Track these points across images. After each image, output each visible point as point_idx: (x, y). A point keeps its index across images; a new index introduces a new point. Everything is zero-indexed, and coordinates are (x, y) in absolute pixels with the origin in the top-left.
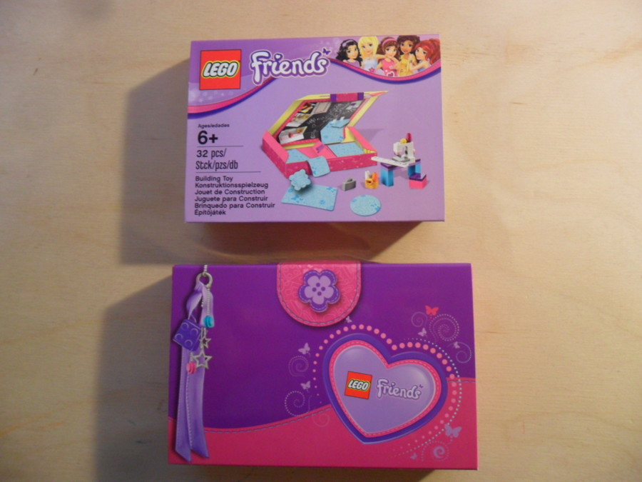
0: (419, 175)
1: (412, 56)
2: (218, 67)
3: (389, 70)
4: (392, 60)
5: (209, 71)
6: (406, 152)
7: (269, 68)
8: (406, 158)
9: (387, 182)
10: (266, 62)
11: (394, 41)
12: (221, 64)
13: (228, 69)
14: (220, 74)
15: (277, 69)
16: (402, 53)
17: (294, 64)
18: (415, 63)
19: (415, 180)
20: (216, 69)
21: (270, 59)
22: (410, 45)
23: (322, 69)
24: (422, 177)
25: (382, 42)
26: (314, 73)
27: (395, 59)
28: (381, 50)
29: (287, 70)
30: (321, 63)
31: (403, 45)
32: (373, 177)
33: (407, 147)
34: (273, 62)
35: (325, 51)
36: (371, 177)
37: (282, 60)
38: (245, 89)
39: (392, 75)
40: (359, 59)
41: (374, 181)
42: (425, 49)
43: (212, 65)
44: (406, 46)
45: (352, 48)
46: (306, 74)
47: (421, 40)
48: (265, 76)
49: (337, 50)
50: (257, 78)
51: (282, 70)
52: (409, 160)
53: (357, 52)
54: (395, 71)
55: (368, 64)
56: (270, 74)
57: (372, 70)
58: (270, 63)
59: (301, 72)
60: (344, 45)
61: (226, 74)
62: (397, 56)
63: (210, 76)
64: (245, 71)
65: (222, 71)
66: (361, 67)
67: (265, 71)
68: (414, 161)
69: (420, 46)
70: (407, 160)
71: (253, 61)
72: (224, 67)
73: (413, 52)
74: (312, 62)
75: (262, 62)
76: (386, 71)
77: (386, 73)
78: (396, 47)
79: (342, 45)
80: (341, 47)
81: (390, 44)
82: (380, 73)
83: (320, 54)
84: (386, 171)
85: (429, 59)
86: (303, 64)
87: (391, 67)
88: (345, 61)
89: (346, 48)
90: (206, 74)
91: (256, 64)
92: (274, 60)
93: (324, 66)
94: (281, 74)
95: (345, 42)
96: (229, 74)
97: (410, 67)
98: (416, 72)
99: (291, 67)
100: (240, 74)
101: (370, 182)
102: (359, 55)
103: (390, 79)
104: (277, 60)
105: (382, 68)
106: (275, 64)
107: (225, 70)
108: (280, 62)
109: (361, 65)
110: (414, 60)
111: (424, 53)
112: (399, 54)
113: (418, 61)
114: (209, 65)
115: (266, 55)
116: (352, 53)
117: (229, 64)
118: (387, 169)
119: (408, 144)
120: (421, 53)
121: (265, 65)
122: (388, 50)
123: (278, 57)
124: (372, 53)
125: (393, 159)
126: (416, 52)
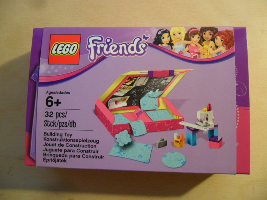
0: (217, 137)
1: (212, 43)
2: (63, 47)
3: (194, 53)
4: (197, 46)
5: (56, 50)
6: (207, 119)
7: (102, 49)
8: (206, 123)
9: (192, 142)
10: (99, 44)
11: (198, 31)
12: (65, 45)
13: (71, 48)
14: (64, 52)
15: (108, 49)
16: (204, 40)
17: (121, 46)
18: (215, 48)
19: (214, 141)
20: (61, 49)
21: (103, 42)
22: (210, 34)
23: (142, 51)
24: (219, 140)
25: (189, 32)
26: (135, 54)
27: (198, 45)
28: (188, 37)
29: (115, 51)
30: (142, 46)
31: (205, 34)
32: (181, 138)
33: (207, 115)
34: (104, 44)
35: (144, 37)
36: (179, 138)
37: (112, 43)
38: (82, 65)
39: (196, 56)
40: (171, 44)
41: (181, 141)
42: (222, 38)
43: (58, 45)
44: (208, 35)
45: (166, 35)
46: (129, 54)
47: (219, 30)
48: (98, 55)
49: (154, 37)
50: (92, 57)
51: (111, 51)
52: (209, 125)
53: (169, 38)
54: (199, 53)
55: (178, 48)
56: (102, 54)
57: (181, 52)
58: (102, 45)
59: (126, 53)
60: (160, 33)
61: (69, 52)
62: (200, 43)
63: (56, 53)
64: (83, 50)
65: (66, 50)
66: (172, 50)
67: (99, 52)
68: (213, 127)
69: (218, 35)
70: (207, 125)
71: (89, 44)
72: (67, 47)
73: (213, 40)
74: (135, 46)
75: (97, 44)
76: (192, 54)
77: (192, 55)
78: (199, 35)
79: (157, 32)
80: (157, 35)
81: (195, 33)
82: (187, 55)
83: (141, 39)
84: (190, 133)
85: (225, 46)
86: (127, 47)
87: (196, 51)
88: (160, 45)
89: (161, 35)
90: (54, 52)
91: (92, 46)
92: (105, 43)
93: (144, 49)
94: (110, 54)
95: (160, 30)
96: (71, 52)
97: (211, 51)
98: (216, 55)
99: (118, 48)
100: (79, 52)
101: (178, 142)
102: (171, 40)
103: (195, 60)
104: (108, 43)
105: (188, 51)
106: (106, 46)
107: (68, 49)
108: (110, 44)
109: (172, 49)
110: (214, 46)
111: (222, 40)
112: (202, 41)
113: (217, 47)
114: (56, 45)
115: (100, 39)
116: (165, 39)
117: (71, 45)
118: (192, 132)
119: (209, 113)
120: (219, 40)
121: (98, 46)
122: (193, 37)
123: (108, 41)
124: (181, 39)
125: (196, 124)
126: (215, 40)
